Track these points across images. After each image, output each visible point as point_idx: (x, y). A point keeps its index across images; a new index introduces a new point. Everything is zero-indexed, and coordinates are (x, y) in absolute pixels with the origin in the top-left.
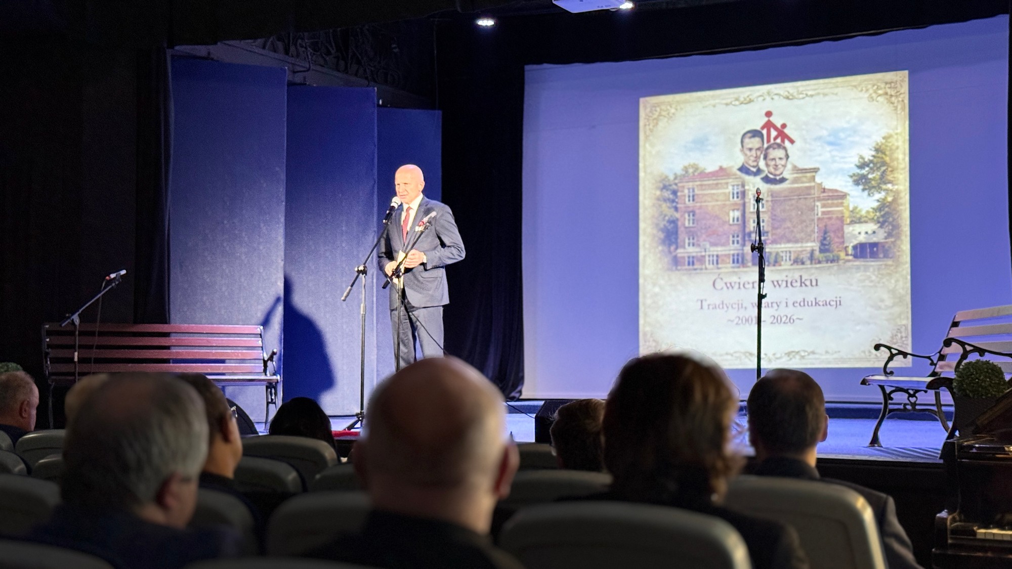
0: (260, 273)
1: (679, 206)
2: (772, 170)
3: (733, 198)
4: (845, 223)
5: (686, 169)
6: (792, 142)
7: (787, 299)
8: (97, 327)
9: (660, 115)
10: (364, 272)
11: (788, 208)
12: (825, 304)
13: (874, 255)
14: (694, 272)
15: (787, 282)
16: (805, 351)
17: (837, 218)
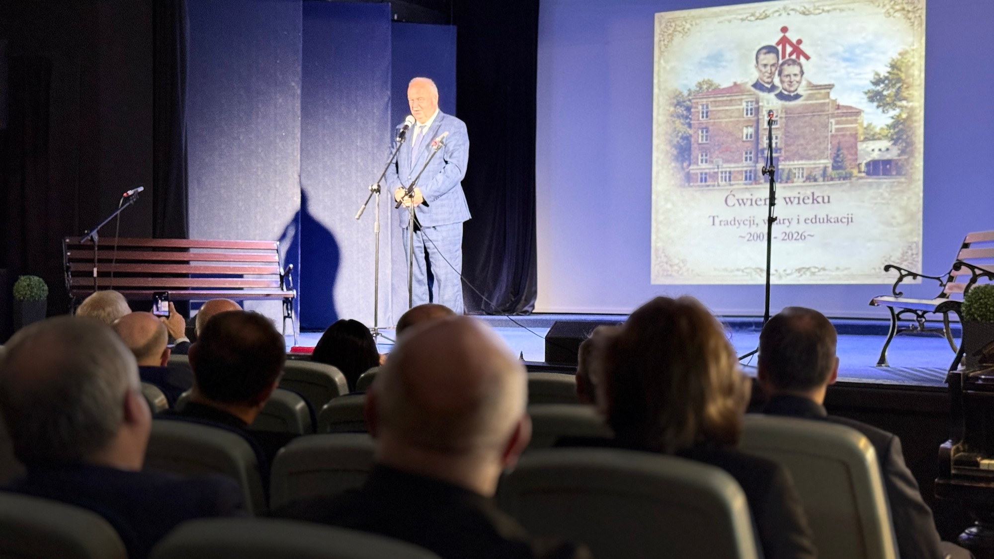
0: (276, 188)
1: (692, 122)
2: (786, 85)
3: (747, 114)
4: (858, 140)
5: (700, 85)
6: (807, 58)
7: (798, 216)
8: (116, 242)
9: (675, 31)
10: (378, 191)
11: (801, 124)
12: (836, 221)
13: (886, 173)
14: (707, 188)
15: (799, 198)
16: (816, 268)
17: (851, 135)
